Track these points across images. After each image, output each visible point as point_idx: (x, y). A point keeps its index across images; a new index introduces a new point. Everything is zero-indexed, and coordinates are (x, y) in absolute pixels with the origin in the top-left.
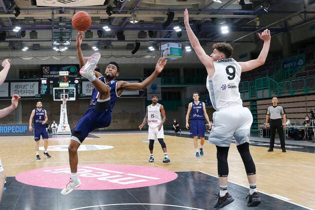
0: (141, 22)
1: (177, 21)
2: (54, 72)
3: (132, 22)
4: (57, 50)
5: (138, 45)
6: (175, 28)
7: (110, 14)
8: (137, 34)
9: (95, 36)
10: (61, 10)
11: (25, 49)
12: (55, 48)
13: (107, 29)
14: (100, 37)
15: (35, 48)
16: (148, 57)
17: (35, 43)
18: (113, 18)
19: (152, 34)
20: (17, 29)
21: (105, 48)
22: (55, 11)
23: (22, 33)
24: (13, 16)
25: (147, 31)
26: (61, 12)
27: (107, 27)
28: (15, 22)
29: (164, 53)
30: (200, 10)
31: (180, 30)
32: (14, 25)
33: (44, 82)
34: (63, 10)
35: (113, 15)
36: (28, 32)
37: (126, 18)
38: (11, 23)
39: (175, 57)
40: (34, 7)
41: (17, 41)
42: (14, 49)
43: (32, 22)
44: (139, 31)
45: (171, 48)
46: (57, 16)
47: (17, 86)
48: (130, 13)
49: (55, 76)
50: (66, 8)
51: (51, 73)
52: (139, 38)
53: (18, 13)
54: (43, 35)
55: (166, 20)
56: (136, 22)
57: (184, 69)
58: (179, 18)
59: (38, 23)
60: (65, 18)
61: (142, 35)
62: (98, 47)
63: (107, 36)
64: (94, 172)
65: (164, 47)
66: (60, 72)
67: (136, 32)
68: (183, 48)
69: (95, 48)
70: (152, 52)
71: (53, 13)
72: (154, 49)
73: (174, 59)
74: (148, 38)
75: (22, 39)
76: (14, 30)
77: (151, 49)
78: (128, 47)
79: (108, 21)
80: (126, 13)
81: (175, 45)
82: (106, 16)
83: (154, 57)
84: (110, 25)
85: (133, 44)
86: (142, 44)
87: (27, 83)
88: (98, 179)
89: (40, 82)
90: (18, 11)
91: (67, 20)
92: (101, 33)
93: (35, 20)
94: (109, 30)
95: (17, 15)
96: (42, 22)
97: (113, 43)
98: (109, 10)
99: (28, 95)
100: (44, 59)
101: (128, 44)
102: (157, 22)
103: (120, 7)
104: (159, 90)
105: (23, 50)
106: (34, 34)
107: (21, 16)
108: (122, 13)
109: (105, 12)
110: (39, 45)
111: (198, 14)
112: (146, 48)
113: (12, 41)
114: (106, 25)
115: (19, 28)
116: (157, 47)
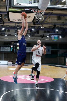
0: (45, 28)
1: (57, 28)
2: (15, 44)
3: (42, 28)
4: (17, 36)
5: (44, 35)
6: (56, 30)
7: (34, 25)
8: (43, 32)
9: (29, 32)
10: (18, 23)
11: (6, 36)
12: (16, 36)
13: (33, 30)
14: (31, 32)
15: (9, 35)
16: (47, 39)
17: (9, 34)
18: (35, 26)
19: (48, 32)
20: (3, 29)
21: (33, 36)
22: (16, 23)
23: (5, 30)
24: (2, 24)
25: (47, 31)
26: (18, 24)
27: (33, 29)
28: (3, 26)
29: (52, 38)
30: (65, 24)
31: (58, 31)
32: (2, 28)
33: (12, 47)
34: (19, 23)
35: (35, 25)
36: (7, 30)
37: (40, 26)
38: (1, 27)
39: (56, 40)
40: (9, 22)
41: (3, 33)
42: (2, 35)
43: (8, 27)
44: (44, 31)
45: (55, 37)
46: (17, 25)
47: (3, 48)
48: (41, 25)
49: (16, 45)
50: (20, 22)
51: (14, 44)
52: (44, 33)
53: (4, 24)
54: (12, 31)
55: (53, 27)
56: (43, 28)
57: (59, 44)
58: (57, 27)
59: (10, 27)
60: (19, 26)
61: (45, 32)
62: (30, 36)
63: (33, 32)
64: (26, 77)
65: (52, 36)
66: (17, 44)
67: (43, 31)
68: (59, 37)
69: (29, 36)
70: (48, 38)
71: (15, 24)
72: (49, 37)
73: (55, 40)
74: (47, 33)
75: (5, 32)
76: (2, 29)
77: (48, 37)
78: (40, 36)
79: (34, 27)
80: (40, 24)
81: (56, 36)
82: (33, 25)
83: (49, 40)
84: (34, 28)
85: (42, 35)
86: (45, 35)
87: (6, 47)
88: (28, 80)
89: (10, 47)
90: (4, 23)
91: (20, 26)
92: (31, 31)
93: (9, 26)
94: (34, 30)
95: (3, 24)
96: (12, 27)
97: (35, 35)
98: (34, 23)
99: (6, 51)
100: (12, 39)
101: (40, 35)
102: (50, 28)
103: (38, 23)
104: (50, 51)
105: (5, 36)
106: (9, 31)
107: (5, 25)
108: (38, 24)
109: (33, 24)
110: (10, 34)
111: (64, 25)
112: (46, 37)
113: (2, 33)
114: (33, 28)
115: (4, 29)
116: (50, 36)
